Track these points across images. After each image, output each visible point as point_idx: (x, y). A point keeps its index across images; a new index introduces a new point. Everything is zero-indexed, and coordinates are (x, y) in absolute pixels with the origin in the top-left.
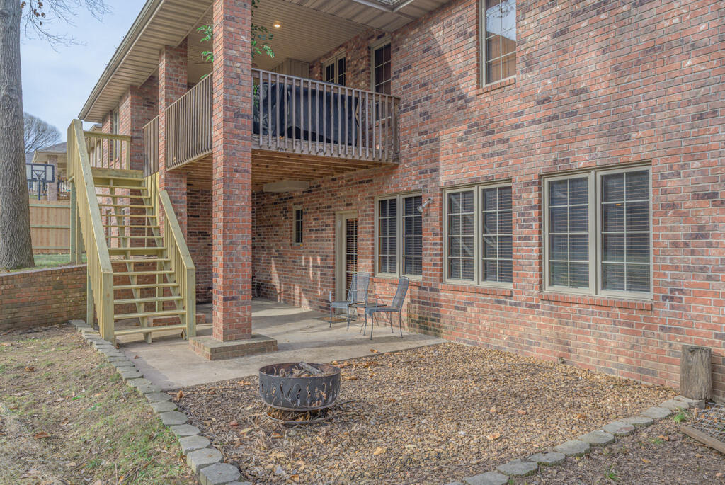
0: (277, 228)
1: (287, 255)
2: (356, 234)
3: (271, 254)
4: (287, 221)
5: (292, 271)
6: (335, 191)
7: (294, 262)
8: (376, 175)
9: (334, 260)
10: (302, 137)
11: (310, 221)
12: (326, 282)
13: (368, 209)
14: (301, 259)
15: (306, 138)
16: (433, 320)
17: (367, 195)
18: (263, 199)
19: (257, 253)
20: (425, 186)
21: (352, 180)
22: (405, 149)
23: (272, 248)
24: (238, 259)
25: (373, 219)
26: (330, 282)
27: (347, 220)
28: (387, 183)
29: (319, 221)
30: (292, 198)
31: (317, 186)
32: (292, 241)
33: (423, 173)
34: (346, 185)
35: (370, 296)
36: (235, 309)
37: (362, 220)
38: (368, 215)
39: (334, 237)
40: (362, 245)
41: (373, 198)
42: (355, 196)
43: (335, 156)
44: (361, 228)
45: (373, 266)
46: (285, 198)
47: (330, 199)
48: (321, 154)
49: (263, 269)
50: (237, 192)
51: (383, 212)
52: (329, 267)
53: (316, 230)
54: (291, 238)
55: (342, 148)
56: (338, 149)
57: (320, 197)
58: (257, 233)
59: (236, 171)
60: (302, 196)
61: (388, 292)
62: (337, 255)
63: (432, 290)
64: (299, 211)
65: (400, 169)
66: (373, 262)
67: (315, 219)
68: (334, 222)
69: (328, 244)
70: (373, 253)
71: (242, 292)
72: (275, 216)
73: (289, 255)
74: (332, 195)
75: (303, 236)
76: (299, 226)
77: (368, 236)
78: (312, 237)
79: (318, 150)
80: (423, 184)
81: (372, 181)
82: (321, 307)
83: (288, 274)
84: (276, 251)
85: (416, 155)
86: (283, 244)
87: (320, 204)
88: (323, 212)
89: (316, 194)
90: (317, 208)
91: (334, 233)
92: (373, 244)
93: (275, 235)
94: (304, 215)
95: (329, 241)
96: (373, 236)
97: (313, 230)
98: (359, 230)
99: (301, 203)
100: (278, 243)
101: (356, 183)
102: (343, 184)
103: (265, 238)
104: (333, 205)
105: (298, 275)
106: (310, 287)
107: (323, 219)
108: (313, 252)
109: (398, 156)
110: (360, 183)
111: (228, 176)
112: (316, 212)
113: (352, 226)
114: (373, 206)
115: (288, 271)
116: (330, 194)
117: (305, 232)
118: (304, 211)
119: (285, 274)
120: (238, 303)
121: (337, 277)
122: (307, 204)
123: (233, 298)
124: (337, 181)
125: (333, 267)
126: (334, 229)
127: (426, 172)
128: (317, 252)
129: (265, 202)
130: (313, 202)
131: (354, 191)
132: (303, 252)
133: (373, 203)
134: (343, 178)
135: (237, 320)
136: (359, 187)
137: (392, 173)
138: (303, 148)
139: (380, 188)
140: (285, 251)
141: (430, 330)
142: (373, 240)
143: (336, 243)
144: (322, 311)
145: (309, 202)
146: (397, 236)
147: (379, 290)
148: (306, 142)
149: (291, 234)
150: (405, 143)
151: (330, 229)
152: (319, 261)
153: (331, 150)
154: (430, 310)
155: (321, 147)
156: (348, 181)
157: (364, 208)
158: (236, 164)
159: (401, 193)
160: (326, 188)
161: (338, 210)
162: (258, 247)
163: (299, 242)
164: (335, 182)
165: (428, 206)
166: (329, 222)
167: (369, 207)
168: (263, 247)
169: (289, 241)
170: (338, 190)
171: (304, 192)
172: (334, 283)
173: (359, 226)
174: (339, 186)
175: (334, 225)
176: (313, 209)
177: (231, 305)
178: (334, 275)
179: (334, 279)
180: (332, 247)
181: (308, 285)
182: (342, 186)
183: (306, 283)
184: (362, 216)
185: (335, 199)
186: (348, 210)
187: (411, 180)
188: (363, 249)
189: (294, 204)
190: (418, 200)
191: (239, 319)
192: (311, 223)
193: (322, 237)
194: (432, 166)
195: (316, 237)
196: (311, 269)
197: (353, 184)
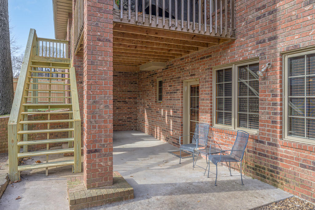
0: (148, 92)
1: (153, 108)
2: (198, 95)
3: (145, 107)
4: (154, 88)
5: (156, 118)
6: (183, 66)
7: (157, 112)
8: (214, 51)
9: (182, 112)
10: (157, 14)
11: (167, 87)
12: (177, 127)
13: (207, 77)
14: (161, 111)
15: (161, 15)
16: (271, 171)
17: (207, 67)
18: (141, 76)
19: (138, 106)
20: (263, 54)
21: (195, 58)
22: (241, 26)
23: (145, 103)
24: (100, 117)
25: (211, 84)
26: (179, 127)
27: (191, 86)
28: (224, 56)
29: (173, 87)
30: (156, 73)
31: (171, 65)
32: (156, 100)
33: (260, 43)
34: (191, 62)
35: (209, 141)
36: (97, 160)
37: (203, 85)
38: (208, 82)
39: (182, 97)
40: (202, 103)
41: (211, 69)
42: (197, 69)
43: (185, 30)
44: (202, 91)
45: (211, 119)
46: (153, 74)
47: (180, 72)
48: (173, 29)
49: (141, 115)
50: (100, 58)
51: (219, 79)
52: (178, 117)
53: (171, 93)
54: (156, 98)
55: (190, 25)
56: (187, 25)
57: (173, 72)
58: (138, 95)
59: (99, 40)
60: (162, 72)
61: (224, 140)
62: (184, 109)
63: (270, 144)
64: (160, 81)
65: (237, 43)
66: (211, 116)
67: (170, 86)
68: (182, 87)
69: (178, 102)
70: (211, 109)
71: (104, 145)
72: (147, 85)
73: (154, 108)
74: (181, 69)
75: (163, 97)
76: (161, 91)
77: (208, 97)
78: (168, 97)
79: (170, 25)
80: (260, 52)
81: (211, 56)
82: (173, 143)
83: (154, 120)
84: (148, 105)
85: (253, 28)
86: (151, 102)
87: (173, 76)
88: (174, 81)
89: (171, 70)
90: (171, 79)
91: (182, 95)
92: (211, 103)
93: (147, 96)
94: (163, 84)
95: (179, 100)
96: (211, 97)
97: (169, 93)
98: (200, 93)
99: (161, 76)
100: (149, 101)
101: (199, 59)
102: (189, 61)
103: (142, 98)
104: (181, 76)
105: (160, 121)
106: (167, 129)
107: (174, 86)
108: (168, 107)
109: (234, 33)
110: (201, 59)
111: (92, 44)
112: (170, 81)
113: (195, 90)
114: (211, 75)
115: (154, 118)
116: (179, 69)
117: (164, 94)
118: (163, 81)
119: (152, 119)
120: (100, 155)
121: (184, 124)
122: (165, 76)
123: (96, 151)
124: (184, 60)
125: (182, 118)
126: (182, 92)
127: (264, 41)
128: (171, 107)
129: (142, 77)
130: (169, 75)
131: (197, 65)
132: (163, 106)
133: (211, 72)
134: (188, 57)
135: (100, 170)
136: (201, 62)
137: (228, 48)
138: (158, 23)
139: (217, 61)
140: (152, 106)
141: (268, 179)
142: (211, 100)
143: (184, 101)
144: (174, 145)
145: (166, 75)
146: (233, 97)
147: (216, 137)
148: (161, 18)
149: (156, 96)
150: (241, 22)
151: (180, 92)
152: (171, 113)
153: (181, 25)
154: (268, 161)
155: (173, 23)
156: (192, 59)
157: (204, 76)
158: (99, 34)
159: (236, 63)
160: (177, 66)
161: (185, 79)
162: (139, 103)
163: (160, 100)
164: (183, 60)
165: (267, 70)
166: (179, 87)
167: (208, 75)
168: (141, 103)
169: (154, 100)
170: (185, 66)
171: (163, 70)
172: (182, 128)
173: (200, 90)
174: (185, 63)
175: (182, 90)
176: (168, 80)
177: (95, 156)
178: (182, 123)
179: (182, 125)
180: (181, 104)
181: (165, 128)
182: (188, 63)
183: (164, 126)
184: (203, 82)
185: (183, 72)
186: (193, 79)
187: (247, 51)
188: (204, 106)
189: (158, 78)
190: (255, 66)
191: (102, 169)
192: (167, 89)
193: (174, 97)
194: (271, 35)
195: (170, 97)
196: (166, 117)
197: (195, 60)
